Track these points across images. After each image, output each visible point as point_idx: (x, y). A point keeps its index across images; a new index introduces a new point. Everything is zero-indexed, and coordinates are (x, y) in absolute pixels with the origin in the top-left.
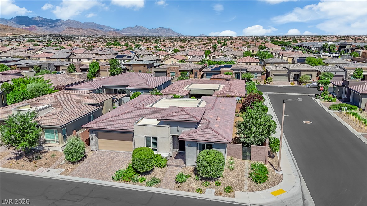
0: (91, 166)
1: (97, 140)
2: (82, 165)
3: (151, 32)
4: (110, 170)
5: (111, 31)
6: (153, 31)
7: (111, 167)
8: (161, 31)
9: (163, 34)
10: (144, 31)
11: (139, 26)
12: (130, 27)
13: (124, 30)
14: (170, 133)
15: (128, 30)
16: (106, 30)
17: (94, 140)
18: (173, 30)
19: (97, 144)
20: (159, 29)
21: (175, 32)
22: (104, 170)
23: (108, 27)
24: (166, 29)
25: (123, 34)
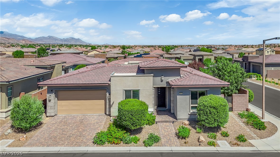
0: (55, 133)
1: (56, 102)
2: (40, 133)
3: (62, 41)
4: (84, 133)
5: (23, 40)
6: (64, 40)
7: (84, 131)
8: (71, 41)
9: (73, 43)
10: (56, 40)
11: (52, 36)
12: (43, 37)
13: (37, 39)
14: (153, 85)
15: (41, 39)
16: (19, 39)
17: (52, 101)
18: (81, 40)
19: (56, 107)
20: (70, 39)
21: (83, 41)
22: (77, 135)
23: (22, 36)
24: (76, 39)
25: (36, 43)
